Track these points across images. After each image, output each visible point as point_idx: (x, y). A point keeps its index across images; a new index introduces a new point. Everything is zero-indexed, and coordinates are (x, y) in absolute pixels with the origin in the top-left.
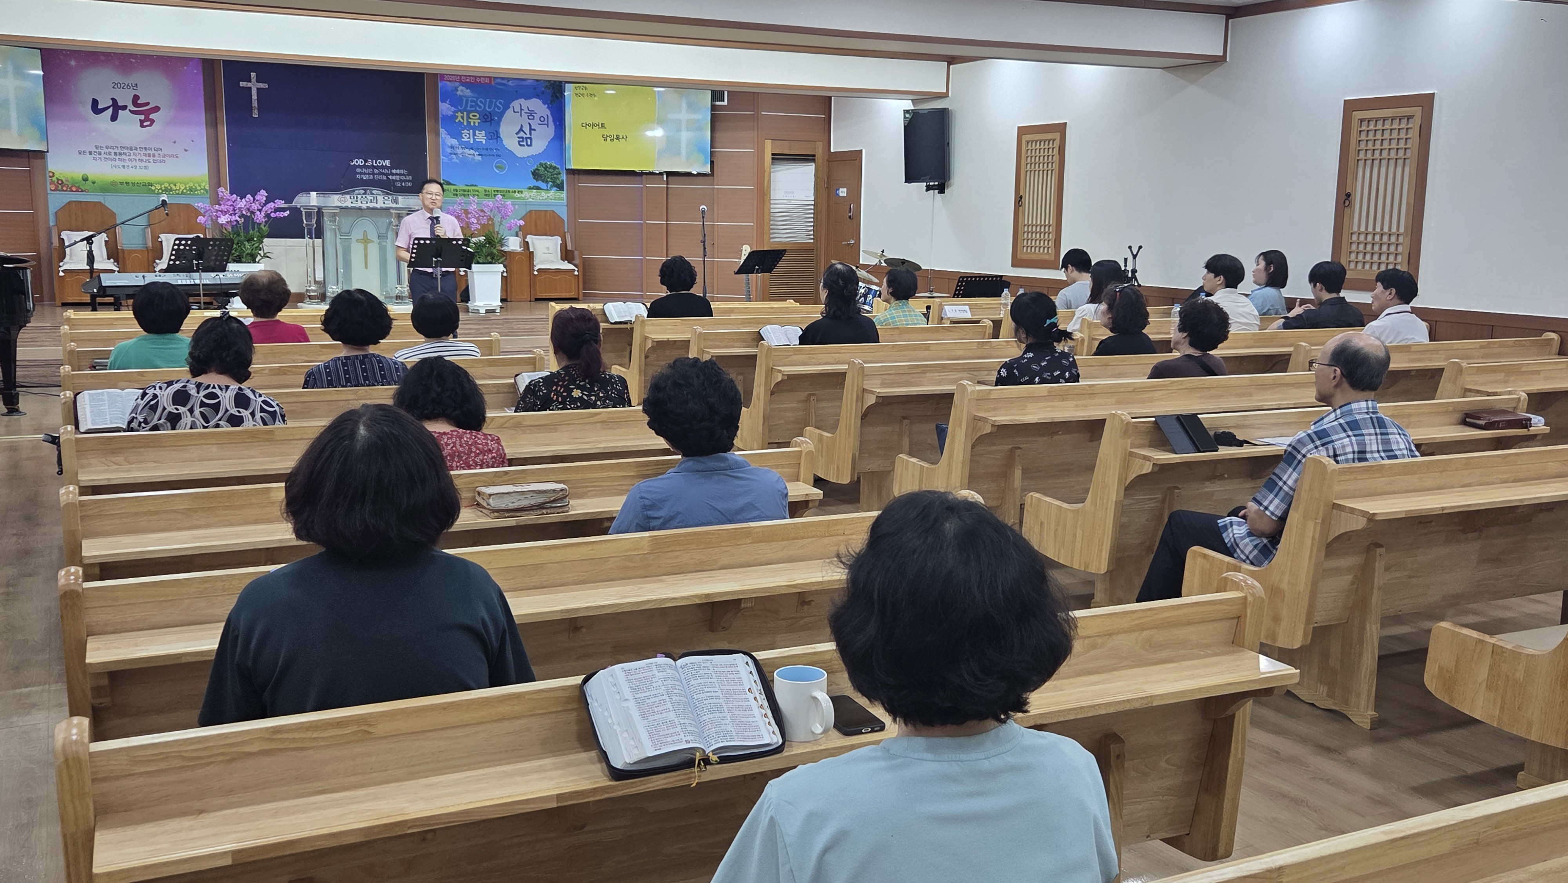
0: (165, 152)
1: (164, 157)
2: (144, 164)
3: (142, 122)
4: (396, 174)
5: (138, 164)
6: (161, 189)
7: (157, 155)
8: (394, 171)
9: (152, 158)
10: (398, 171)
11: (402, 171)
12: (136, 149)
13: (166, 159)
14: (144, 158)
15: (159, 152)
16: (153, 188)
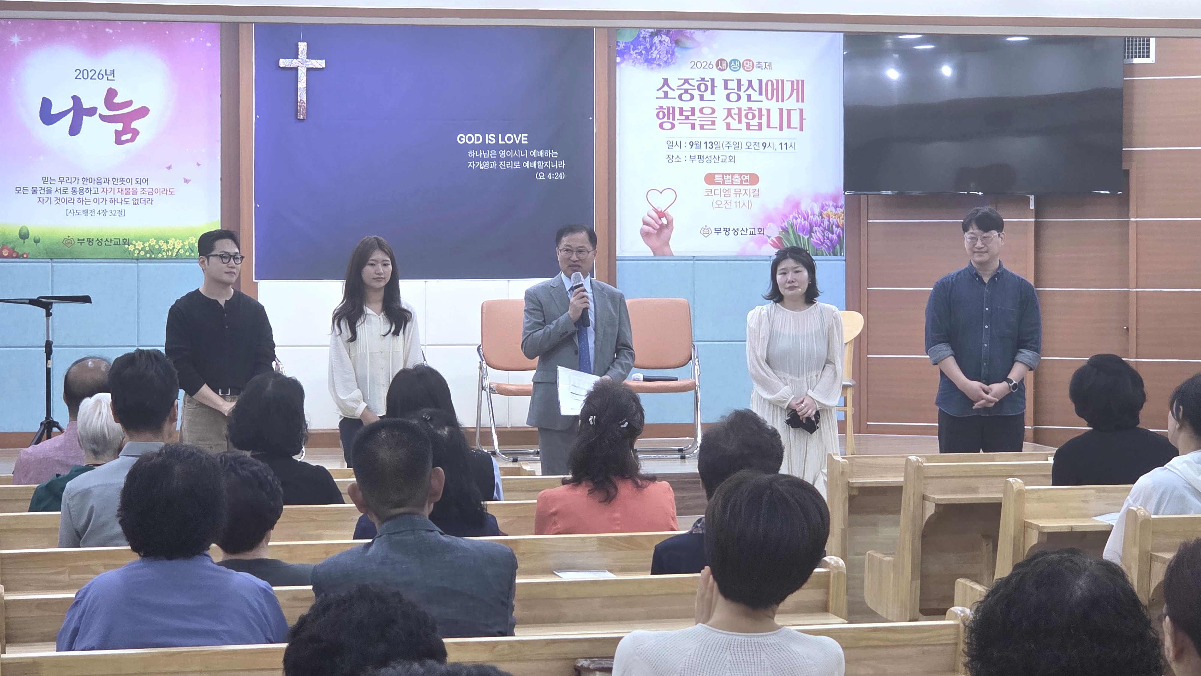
0: (152, 184)
1: (151, 193)
2: (118, 207)
3: (118, 134)
4: (539, 159)
5: (109, 207)
6: (143, 249)
7: (139, 191)
8: (534, 153)
9: (131, 196)
10: (541, 153)
11: (548, 153)
12: (107, 181)
13: (155, 197)
14: (119, 196)
15: (144, 185)
16: (131, 248)
